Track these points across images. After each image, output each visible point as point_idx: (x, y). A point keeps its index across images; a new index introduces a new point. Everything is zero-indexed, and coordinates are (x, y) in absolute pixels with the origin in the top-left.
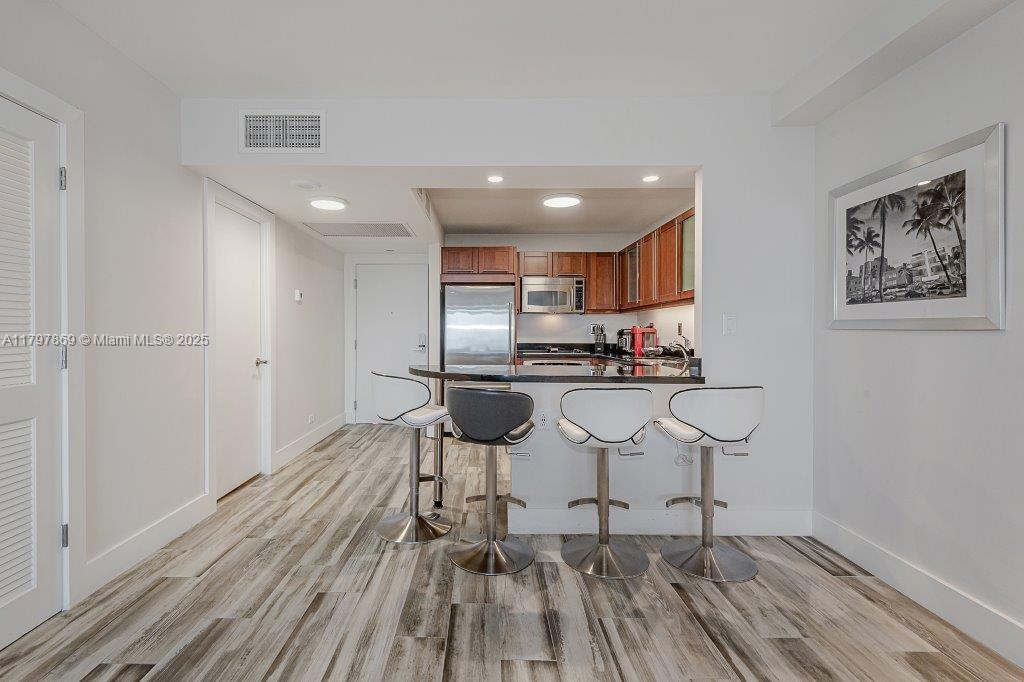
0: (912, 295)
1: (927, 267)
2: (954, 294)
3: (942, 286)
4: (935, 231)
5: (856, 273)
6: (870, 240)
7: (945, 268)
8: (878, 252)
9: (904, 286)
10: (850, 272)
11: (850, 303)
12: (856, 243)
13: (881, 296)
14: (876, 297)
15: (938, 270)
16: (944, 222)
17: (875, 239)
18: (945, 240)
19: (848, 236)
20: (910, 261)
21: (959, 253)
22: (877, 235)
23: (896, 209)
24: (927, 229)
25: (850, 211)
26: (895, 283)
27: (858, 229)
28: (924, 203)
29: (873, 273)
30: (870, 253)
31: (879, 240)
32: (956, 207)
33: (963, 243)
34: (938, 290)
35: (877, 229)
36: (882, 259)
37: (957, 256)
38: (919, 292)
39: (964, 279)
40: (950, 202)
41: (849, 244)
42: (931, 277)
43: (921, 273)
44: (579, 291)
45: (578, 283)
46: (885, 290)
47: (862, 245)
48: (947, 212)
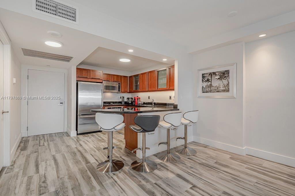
0: (218, 92)
1: (221, 86)
2: (226, 92)
3: (224, 90)
4: (223, 80)
5: (204, 87)
6: (208, 80)
7: (225, 87)
8: (210, 83)
9: (216, 90)
10: (203, 87)
11: (203, 92)
12: (205, 81)
13: (211, 91)
14: (209, 92)
15: (224, 87)
16: (225, 78)
17: (209, 80)
18: (225, 82)
19: (202, 79)
20: (218, 85)
21: (228, 84)
22: (210, 80)
23: (214, 75)
24: (221, 80)
25: (203, 74)
26: (214, 89)
27: (205, 78)
28: (221, 75)
29: (209, 87)
30: (208, 83)
31: (210, 81)
32: (227, 76)
33: (229, 83)
34: (224, 91)
35: (210, 78)
36: (211, 84)
37: (227, 85)
38: (219, 91)
39: (229, 89)
40: (226, 75)
41: (203, 81)
42: (222, 88)
43: (220, 88)
44: (119, 86)
45: (119, 84)
46: (212, 90)
47: (206, 81)
48: (225, 77)
